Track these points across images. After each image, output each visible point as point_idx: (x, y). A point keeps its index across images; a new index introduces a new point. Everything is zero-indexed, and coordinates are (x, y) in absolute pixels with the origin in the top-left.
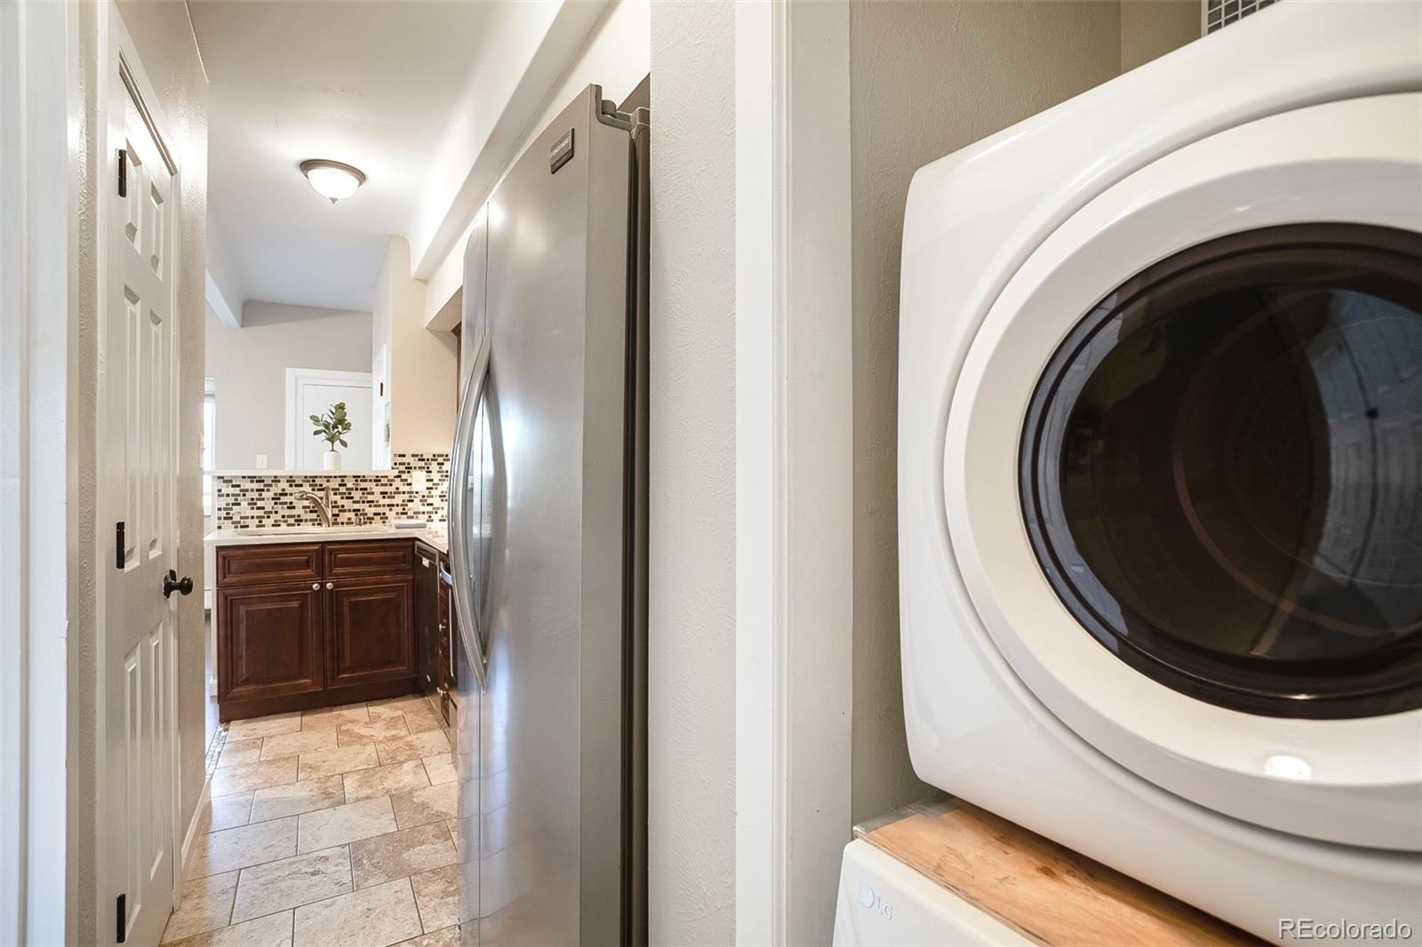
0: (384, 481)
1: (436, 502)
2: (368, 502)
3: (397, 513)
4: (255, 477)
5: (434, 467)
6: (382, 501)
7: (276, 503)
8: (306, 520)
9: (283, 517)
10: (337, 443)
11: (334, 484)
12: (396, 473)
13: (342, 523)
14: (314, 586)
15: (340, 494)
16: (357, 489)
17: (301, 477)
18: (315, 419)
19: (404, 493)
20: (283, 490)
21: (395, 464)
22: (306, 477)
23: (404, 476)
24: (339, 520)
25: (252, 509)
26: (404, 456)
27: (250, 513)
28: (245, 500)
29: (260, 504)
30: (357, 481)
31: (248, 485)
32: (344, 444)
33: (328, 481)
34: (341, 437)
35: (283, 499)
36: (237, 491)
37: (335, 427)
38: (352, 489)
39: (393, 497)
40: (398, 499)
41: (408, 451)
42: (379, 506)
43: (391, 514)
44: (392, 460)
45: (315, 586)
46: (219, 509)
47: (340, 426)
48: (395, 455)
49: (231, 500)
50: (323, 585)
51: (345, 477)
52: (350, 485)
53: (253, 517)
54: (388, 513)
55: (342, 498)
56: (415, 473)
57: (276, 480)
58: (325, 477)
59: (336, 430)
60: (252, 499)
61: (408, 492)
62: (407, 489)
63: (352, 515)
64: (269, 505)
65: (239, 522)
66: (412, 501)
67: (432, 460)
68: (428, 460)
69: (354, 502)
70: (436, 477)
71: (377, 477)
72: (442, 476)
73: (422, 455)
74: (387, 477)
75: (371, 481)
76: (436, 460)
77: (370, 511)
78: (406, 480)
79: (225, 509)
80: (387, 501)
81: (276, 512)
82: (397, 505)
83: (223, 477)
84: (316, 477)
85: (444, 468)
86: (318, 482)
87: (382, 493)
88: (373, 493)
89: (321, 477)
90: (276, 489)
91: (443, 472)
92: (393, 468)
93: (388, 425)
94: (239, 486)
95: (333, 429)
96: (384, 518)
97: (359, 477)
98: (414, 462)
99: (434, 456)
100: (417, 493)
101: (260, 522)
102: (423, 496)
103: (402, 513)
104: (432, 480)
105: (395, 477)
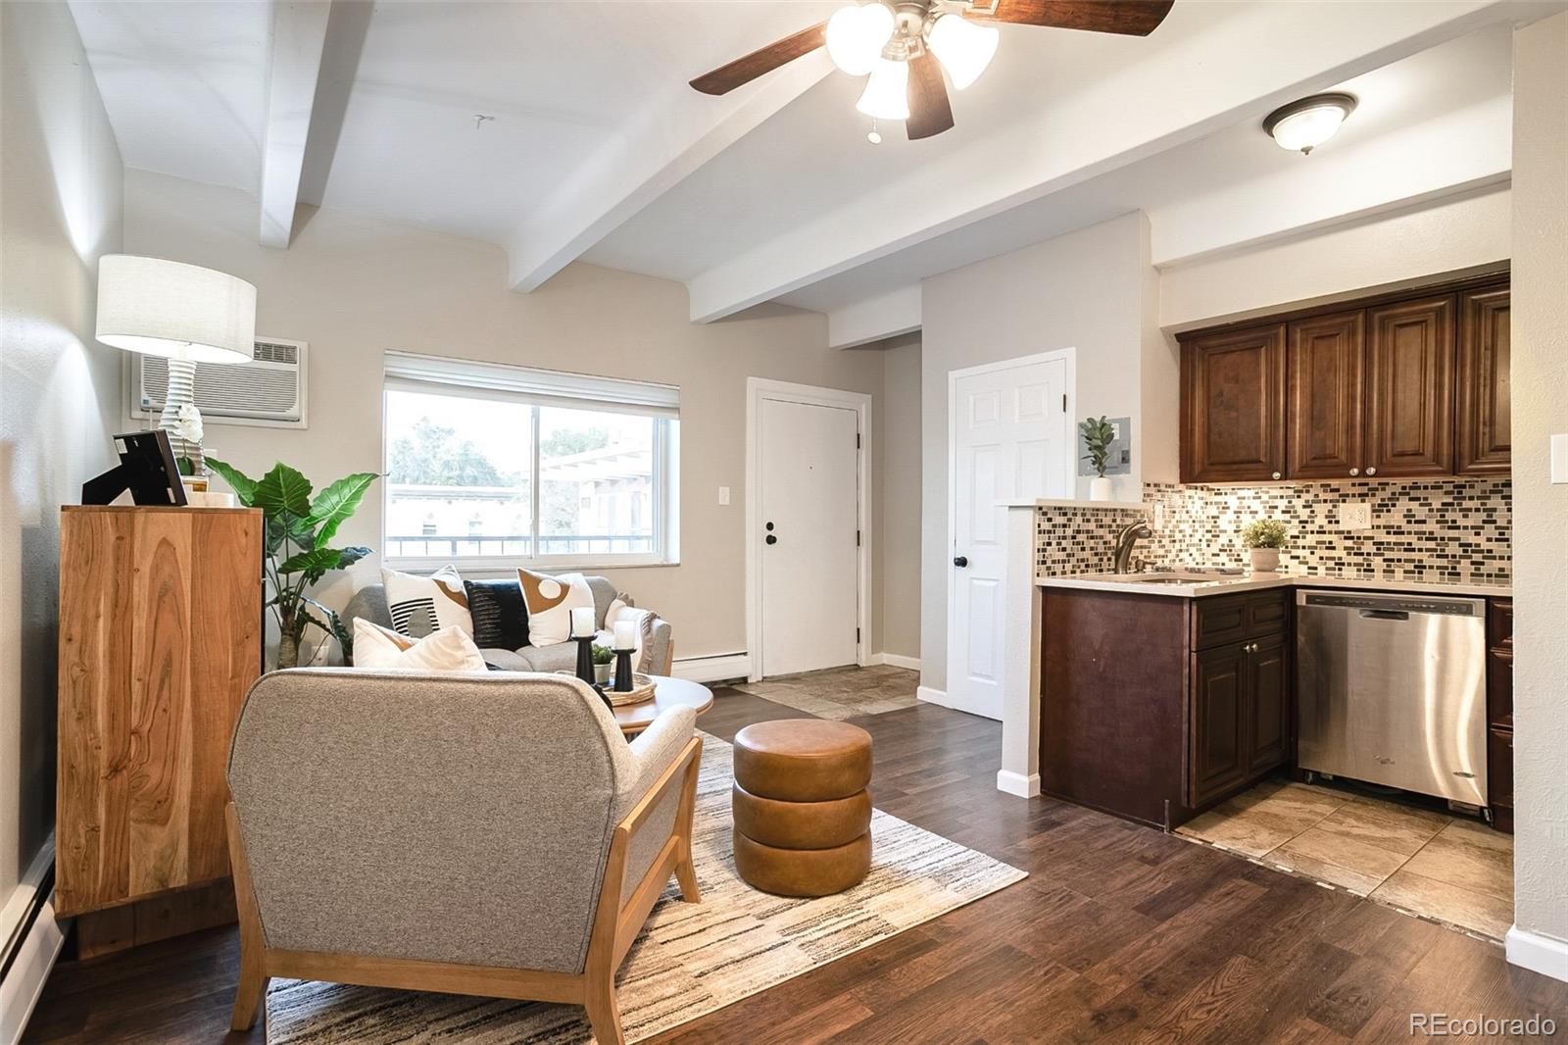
0: (1138, 516)
4: (1062, 508)
5: (1166, 500)
7: (1073, 544)
8: (1092, 566)
9: (1078, 561)
12: (1146, 506)
17: (1091, 508)
20: (1079, 526)
21: (1145, 495)
22: (1093, 510)
25: (1059, 550)
27: (1057, 555)
28: (1054, 538)
29: (1064, 543)
35: (1078, 538)
36: (1050, 526)
41: (1152, 479)
44: (1143, 490)
46: (1039, 551)
49: (1046, 538)
51: (1116, 511)
53: (1059, 562)
55: (1113, 537)
56: (1157, 508)
57: (1075, 513)
58: (1105, 510)
60: (1059, 537)
64: (1069, 545)
65: (1050, 568)
66: (1154, 542)
68: (1163, 491)
70: (1167, 512)
72: (1170, 511)
74: (1140, 511)
75: (1131, 516)
76: (1168, 491)
79: (1042, 550)
81: (1074, 555)
83: (1042, 509)
84: (1100, 509)
85: (1172, 502)
86: (1100, 516)
90: (1074, 524)
91: (1171, 507)
92: (1143, 501)
94: (1051, 520)
100: (1157, 532)
101: (1064, 567)
102: (1160, 537)
104: (1165, 517)
105: (1145, 512)
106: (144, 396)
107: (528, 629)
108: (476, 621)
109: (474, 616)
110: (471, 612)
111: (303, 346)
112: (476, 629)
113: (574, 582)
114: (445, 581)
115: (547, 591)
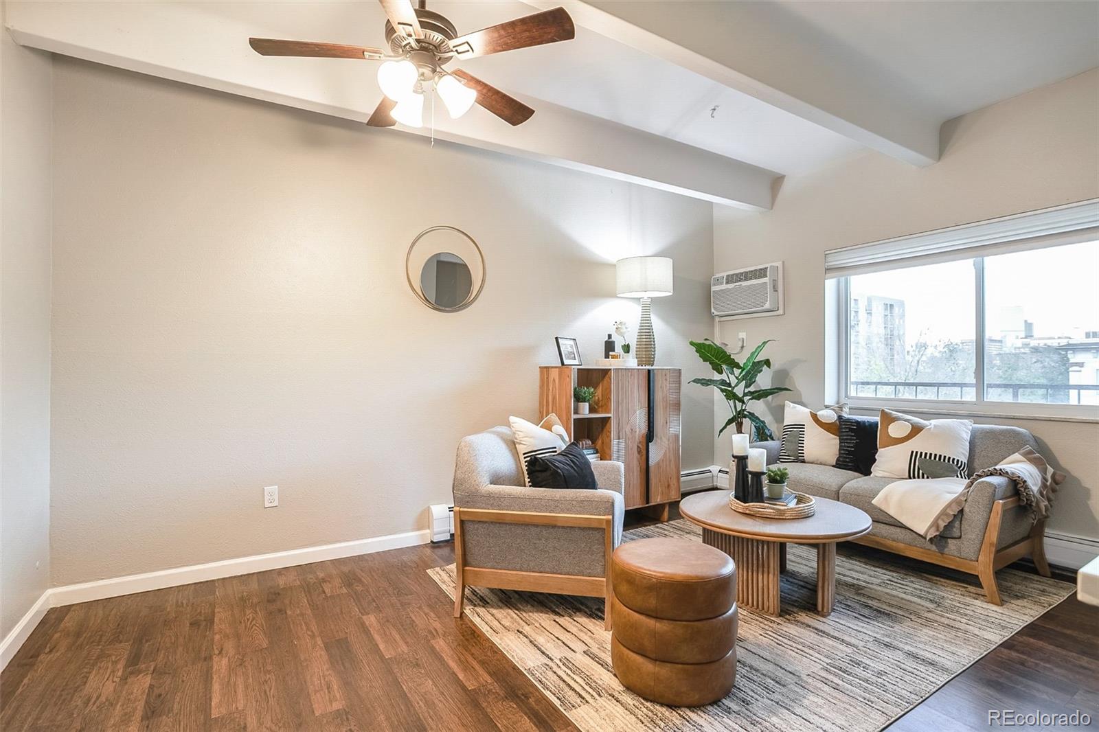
106: (713, 310)
107: (875, 460)
108: (840, 446)
109: (840, 443)
110: (840, 439)
111: (779, 264)
112: (840, 453)
113: (935, 426)
114: (818, 413)
115: (895, 430)
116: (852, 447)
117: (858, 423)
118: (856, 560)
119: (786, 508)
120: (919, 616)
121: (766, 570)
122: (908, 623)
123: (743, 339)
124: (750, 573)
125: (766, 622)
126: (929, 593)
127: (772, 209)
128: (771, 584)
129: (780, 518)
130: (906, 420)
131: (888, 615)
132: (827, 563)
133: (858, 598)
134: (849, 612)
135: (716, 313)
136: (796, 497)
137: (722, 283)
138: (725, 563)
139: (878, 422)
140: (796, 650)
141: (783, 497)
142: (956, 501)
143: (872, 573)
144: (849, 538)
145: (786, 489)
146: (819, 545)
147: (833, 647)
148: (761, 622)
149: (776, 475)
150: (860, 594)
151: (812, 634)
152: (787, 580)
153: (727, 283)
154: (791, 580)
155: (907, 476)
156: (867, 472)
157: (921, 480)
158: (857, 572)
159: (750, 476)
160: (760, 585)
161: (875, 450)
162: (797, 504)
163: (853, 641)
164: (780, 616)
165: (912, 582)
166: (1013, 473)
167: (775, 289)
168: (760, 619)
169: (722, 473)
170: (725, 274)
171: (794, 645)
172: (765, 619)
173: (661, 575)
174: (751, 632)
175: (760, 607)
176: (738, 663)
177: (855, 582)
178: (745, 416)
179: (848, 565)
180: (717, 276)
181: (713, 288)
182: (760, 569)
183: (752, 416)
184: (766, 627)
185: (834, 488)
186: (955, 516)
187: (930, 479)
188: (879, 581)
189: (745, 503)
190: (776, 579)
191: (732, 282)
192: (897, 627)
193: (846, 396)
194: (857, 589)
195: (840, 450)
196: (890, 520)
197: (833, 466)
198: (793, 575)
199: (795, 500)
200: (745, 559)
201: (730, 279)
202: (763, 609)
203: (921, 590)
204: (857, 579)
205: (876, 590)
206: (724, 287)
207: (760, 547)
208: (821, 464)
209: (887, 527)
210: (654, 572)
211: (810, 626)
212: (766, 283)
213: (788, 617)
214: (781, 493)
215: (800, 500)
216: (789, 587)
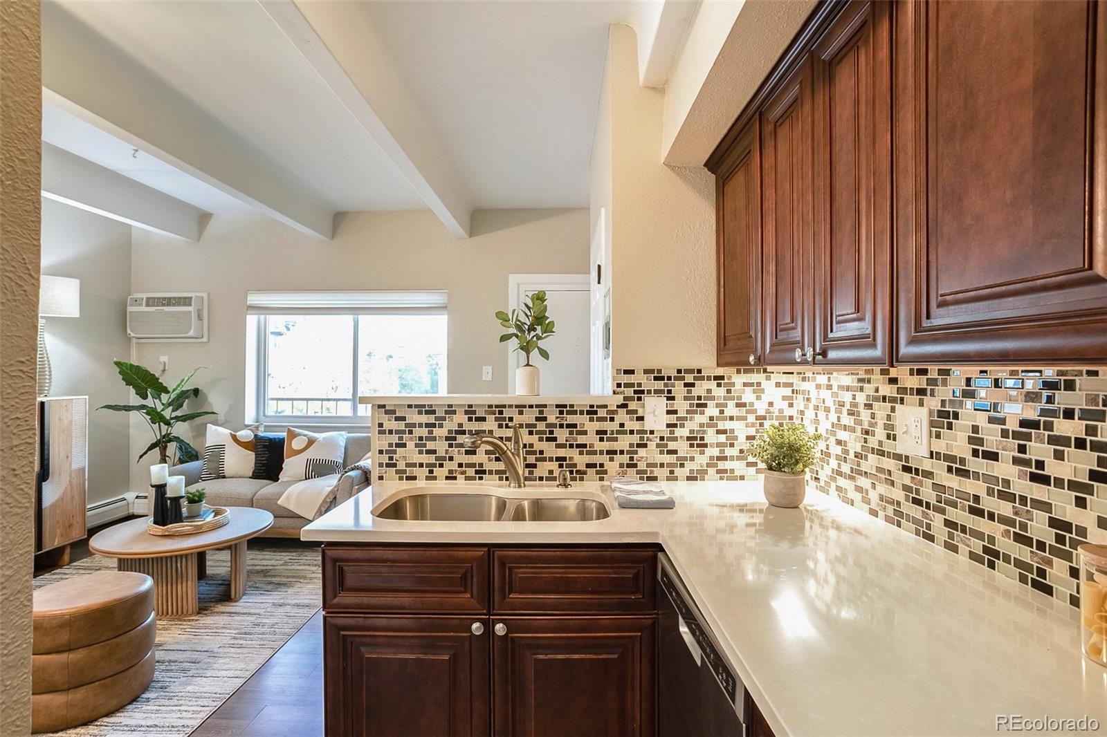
0: (602, 413)
1: (683, 447)
2: (578, 446)
3: (621, 466)
4: (424, 406)
5: (679, 389)
6: (599, 446)
7: (451, 446)
8: (491, 472)
9: (460, 465)
10: (535, 353)
11: (529, 417)
12: (620, 399)
13: (541, 479)
14: (475, 626)
15: (538, 433)
16: (561, 426)
17: (485, 405)
18: (502, 317)
19: (632, 432)
20: (460, 425)
21: (619, 385)
22: (490, 406)
23: (633, 405)
24: (537, 473)
25: (420, 452)
26: (632, 372)
27: (417, 458)
28: (411, 439)
29: (430, 445)
30: (561, 413)
31: (414, 418)
32: (544, 354)
33: (521, 413)
34: (541, 343)
35: (461, 439)
36: (401, 426)
37: (532, 328)
38: (554, 425)
39: (616, 440)
40: (624, 442)
41: (639, 364)
42: (594, 453)
43: (612, 467)
44: (614, 378)
45: (476, 628)
46: (381, 452)
47: (539, 328)
48: (618, 371)
49: (395, 439)
50: (488, 626)
51: (545, 406)
52: (552, 419)
53: (421, 465)
54: (608, 465)
55: (541, 439)
56: (649, 401)
57: (451, 410)
58: (517, 406)
59: (533, 333)
60: (421, 438)
61: (639, 432)
62: (636, 426)
63: (554, 466)
64: (441, 447)
65: (405, 472)
66: (645, 446)
67: (676, 378)
68: (669, 378)
69: (559, 446)
70: (681, 406)
71: (592, 406)
72: (691, 405)
73: (659, 371)
74: (605, 406)
75: (582, 413)
76: (683, 378)
77: (581, 460)
78: (635, 412)
79: (387, 452)
80: (606, 445)
81: (451, 459)
82: (622, 452)
83: (384, 406)
84: (504, 406)
85: (696, 392)
86: (507, 413)
87: (598, 432)
88: (585, 433)
89: (511, 406)
90: (450, 425)
91: (692, 398)
92: (614, 393)
93: (607, 324)
94: (403, 419)
95: (529, 331)
96: (602, 472)
97: (565, 406)
98: (648, 383)
99: (679, 371)
100: (652, 432)
101: (431, 472)
102: (662, 438)
103: (629, 466)
104: (675, 412)
105: (618, 407)
107: (282, 468)
108: (256, 460)
109: (256, 457)
110: (256, 455)
111: (205, 295)
112: (255, 466)
113: (324, 438)
114: (238, 434)
115: (297, 444)
116: (265, 460)
117: (270, 440)
118: (267, 551)
119: (203, 522)
120: (305, 578)
121: (184, 579)
122: (299, 585)
123: (165, 363)
124: (169, 587)
125: (185, 623)
126: (315, 560)
127: (199, 240)
128: (190, 589)
129: (198, 531)
130: (305, 436)
131: (284, 584)
132: (238, 559)
133: (265, 579)
134: (257, 592)
135: (132, 335)
136: (213, 512)
137: (141, 305)
138: (145, 581)
139: (284, 439)
140: (211, 634)
141: (202, 513)
142: (332, 492)
143: (278, 558)
144: (254, 536)
145: (204, 505)
146: (231, 547)
147: (241, 621)
148: (180, 625)
149: (194, 496)
150: (266, 576)
151: (225, 618)
152: (207, 584)
153: (148, 305)
154: (210, 582)
155: (304, 478)
156: (276, 479)
157: (314, 479)
158: (267, 560)
159: (169, 501)
160: (179, 593)
161: (282, 461)
162: (215, 516)
163: (257, 611)
164: (198, 614)
165: (306, 556)
166: (364, 467)
167: (200, 318)
168: (180, 623)
169: (140, 500)
170: (144, 296)
171: (210, 631)
172: (185, 621)
173: (75, 610)
174: (171, 635)
175: (180, 613)
176: (157, 664)
177: (264, 568)
178: (170, 441)
179: (261, 557)
180: (136, 296)
181: (130, 309)
182: (179, 580)
183: (177, 439)
184: (185, 627)
185: (250, 496)
186: (331, 502)
187: (320, 478)
188: (281, 562)
189: (164, 526)
190: (194, 584)
191: (153, 306)
192: (290, 591)
193: (264, 415)
194: (264, 573)
195: (255, 463)
196: (290, 514)
197: (250, 478)
198: (213, 577)
199: (213, 514)
200: (164, 576)
201: (150, 302)
202: (182, 613)
203: (310, 560)
204: (267, 565)
205: (279, 569)
206: (144, 308)
207: (179, 562)
208: (240, 477)
209: (289, 519)
210: (67, 609)
211: (224, 613)
212: (190, 312)
213: (206, 612)
214: (199, 512)
215: (217, 513)
216: (209, 588)
